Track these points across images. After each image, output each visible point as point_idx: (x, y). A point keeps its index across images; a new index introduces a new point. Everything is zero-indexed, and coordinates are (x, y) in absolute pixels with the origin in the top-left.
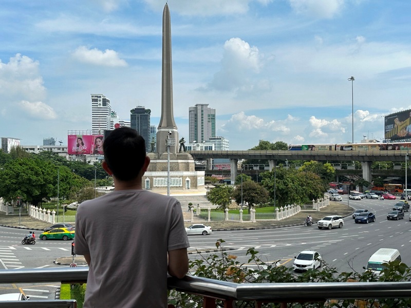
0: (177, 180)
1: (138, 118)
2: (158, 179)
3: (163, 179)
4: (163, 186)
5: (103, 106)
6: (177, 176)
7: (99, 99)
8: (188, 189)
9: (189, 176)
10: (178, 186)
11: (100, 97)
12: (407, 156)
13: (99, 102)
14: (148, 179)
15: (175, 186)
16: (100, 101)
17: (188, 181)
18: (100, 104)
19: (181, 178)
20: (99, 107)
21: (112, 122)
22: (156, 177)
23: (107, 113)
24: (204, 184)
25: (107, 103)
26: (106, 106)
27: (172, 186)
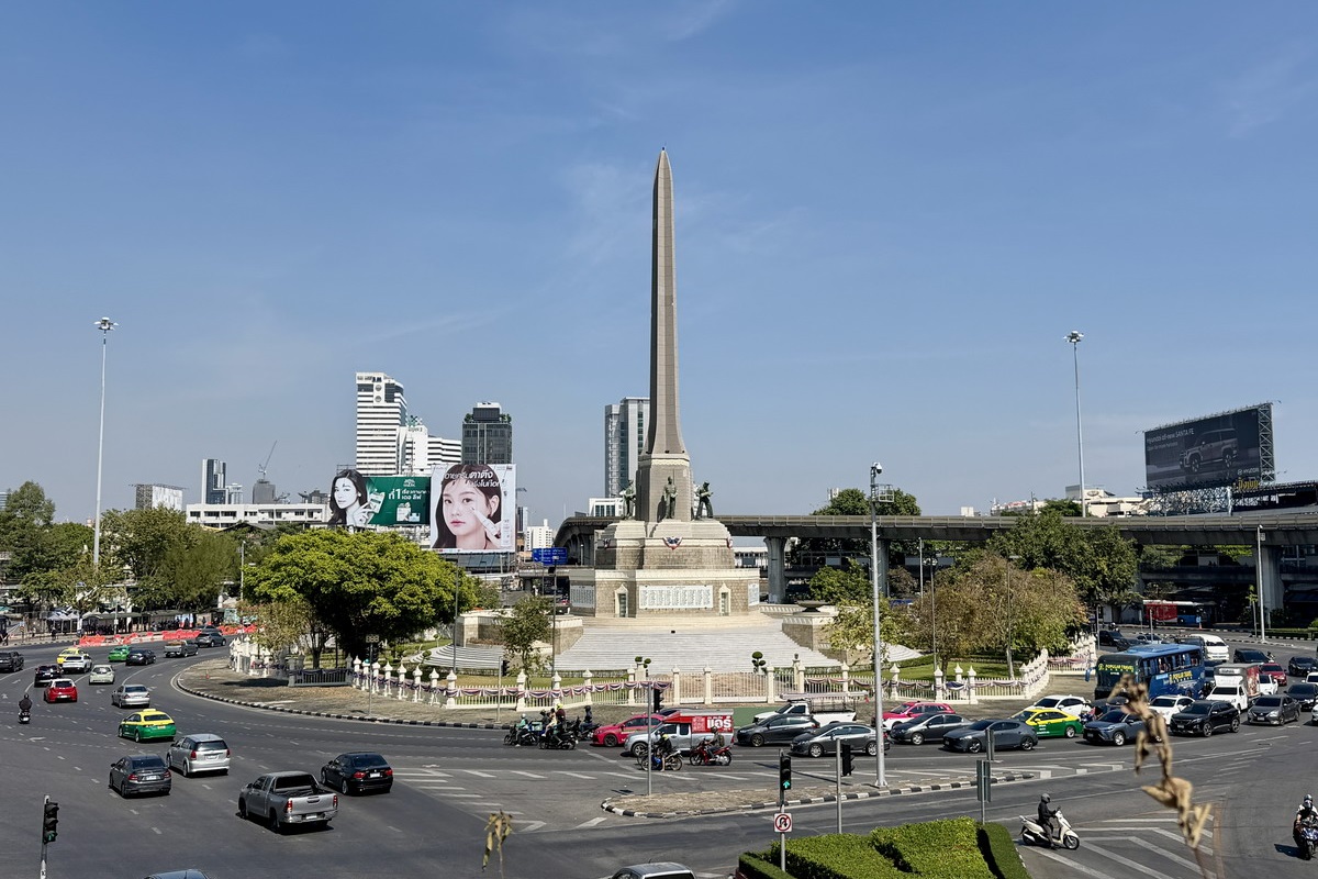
0: (700, 591)
1: (482, 432)
2: (650, 588)
3: (664, 588)
4: (663, 607)
5: (386, 402)
6: (699, 583)
7: (375, 384)
8: (727, 614)
9: (726, 582)
10: (702, 606)
11: (379, 380)
12: (1261, 531)
13: (376, 393)
14: (622, 590)
15: (694, 606)
16: (379, 389)
17: (724, 595)
18: (378, 398)
19: (710, 587)
20: (375, 404)
21: (411, 443)
22: (647, 584)
23: (398, 421)
24: (758, 602)
25: (396, 395)
26: (393, 402)
27: (687, 606)
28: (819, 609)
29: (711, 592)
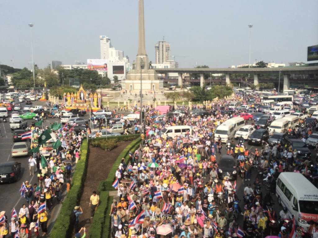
6: (147, 83)
8: (154, 90)
9: (154, 83)
14: (131, 85)
15: (146, 88)
19: (150, 84)
22: (136, 83)
23: (109, 47)
24: (162, 87)
26: (108, 42)
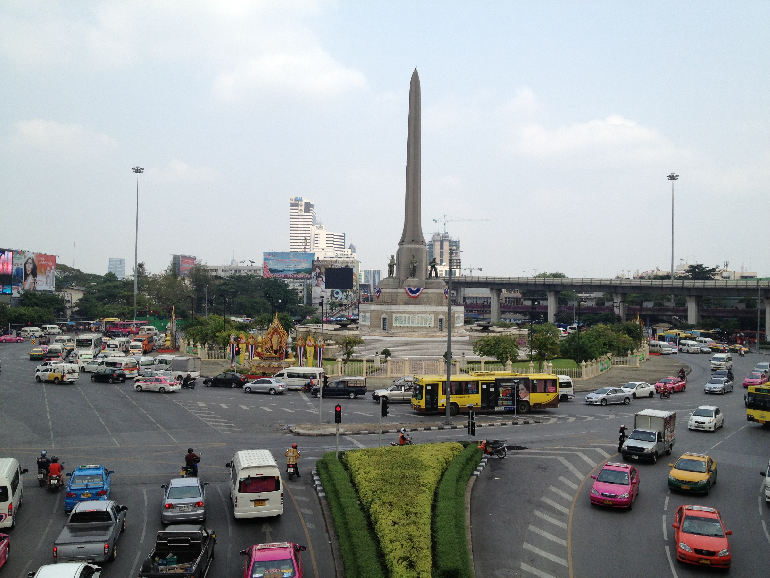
0: (426, 318)
2: (399, 315)
3: (407, 315)
4: (406, 325)
5: (305, 212)
6: (426, 313)
7: (300, 203)
8: (442, 330)
9: (443, 313)
10: (428, 326)
11: (302, 200)
13: (300, 208)
15: (423, 325)
16: (301, 206)
17: (441, 320)
18: (301, 210)
19: (432, 316)
20: (299, 214)
21: (318, 234)
22: (397, 313)
23: (311, 223)
24: (463, 324)
25: (311, 209)
26: (309, 212)
27: (419, 325)
28: (489, 328)
29: (433, 318)
